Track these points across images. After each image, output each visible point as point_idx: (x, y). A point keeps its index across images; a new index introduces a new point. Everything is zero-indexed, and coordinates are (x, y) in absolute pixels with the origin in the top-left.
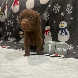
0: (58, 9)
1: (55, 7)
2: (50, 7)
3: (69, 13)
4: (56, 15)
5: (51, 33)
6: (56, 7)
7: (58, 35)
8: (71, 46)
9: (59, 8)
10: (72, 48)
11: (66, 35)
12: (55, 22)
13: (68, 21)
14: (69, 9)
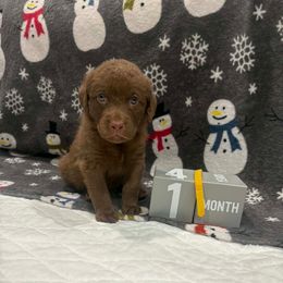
0: (199, 53)
1: (189, 47)
2: (166, 47)
3: (241, 67)
4: (192, 75)
6: (192, 46)
7: (203, 150)
8: (255, 192)
9: (201, 49)
10: (260, 199)
11: (233, 150)
12: (189, 102)
13: (241, 97)
14: (242, 54)
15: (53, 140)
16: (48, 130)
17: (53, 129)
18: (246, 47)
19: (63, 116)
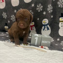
0: (41, 8)
1: (38, 7)
2: (33, 6)
3: (50, 12)
4: (39, 13)
5: (36, 28)
9: (41, 7)
11: (48, 30)
12: (38, 19)
13: (49, 18)
14: (50, 9)
15: (6, 27)
16: (5, 25)
17: (6, 25)
18: (51, 7)
19: (9, 22)
